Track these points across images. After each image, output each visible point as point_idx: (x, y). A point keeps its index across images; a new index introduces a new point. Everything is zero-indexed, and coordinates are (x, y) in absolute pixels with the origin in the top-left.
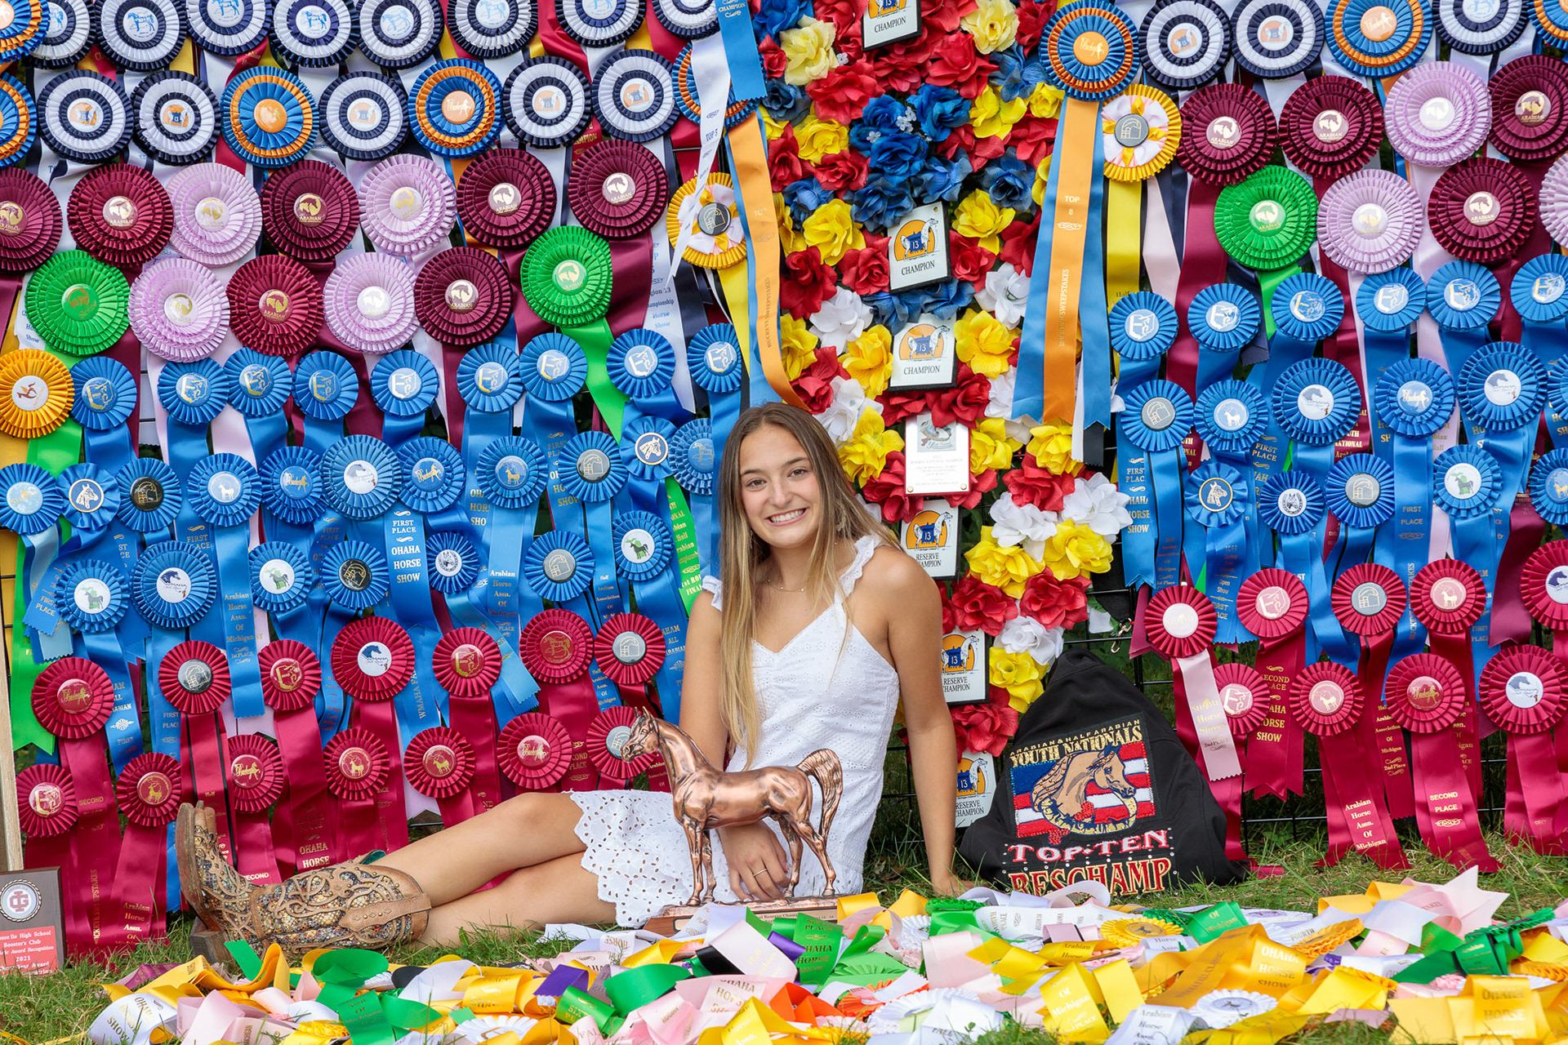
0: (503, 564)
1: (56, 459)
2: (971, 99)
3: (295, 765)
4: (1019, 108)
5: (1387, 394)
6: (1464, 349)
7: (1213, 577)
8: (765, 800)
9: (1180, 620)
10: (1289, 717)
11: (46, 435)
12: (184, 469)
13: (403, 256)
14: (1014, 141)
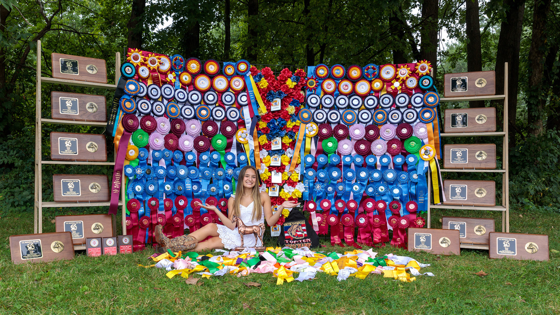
0: (204, 189)
1: (135, 164)
2: (287, 121)
3: (168, 219)
4: (294, 123)
5: (346, 174)
6: (358, 168)
7: (317, 200)
8: (253, 231)
9: (311, 206)
10: (326, 222)
11: (133, 160)
12: (155, 168)
13: (192, 136)
14: (292, 129)
